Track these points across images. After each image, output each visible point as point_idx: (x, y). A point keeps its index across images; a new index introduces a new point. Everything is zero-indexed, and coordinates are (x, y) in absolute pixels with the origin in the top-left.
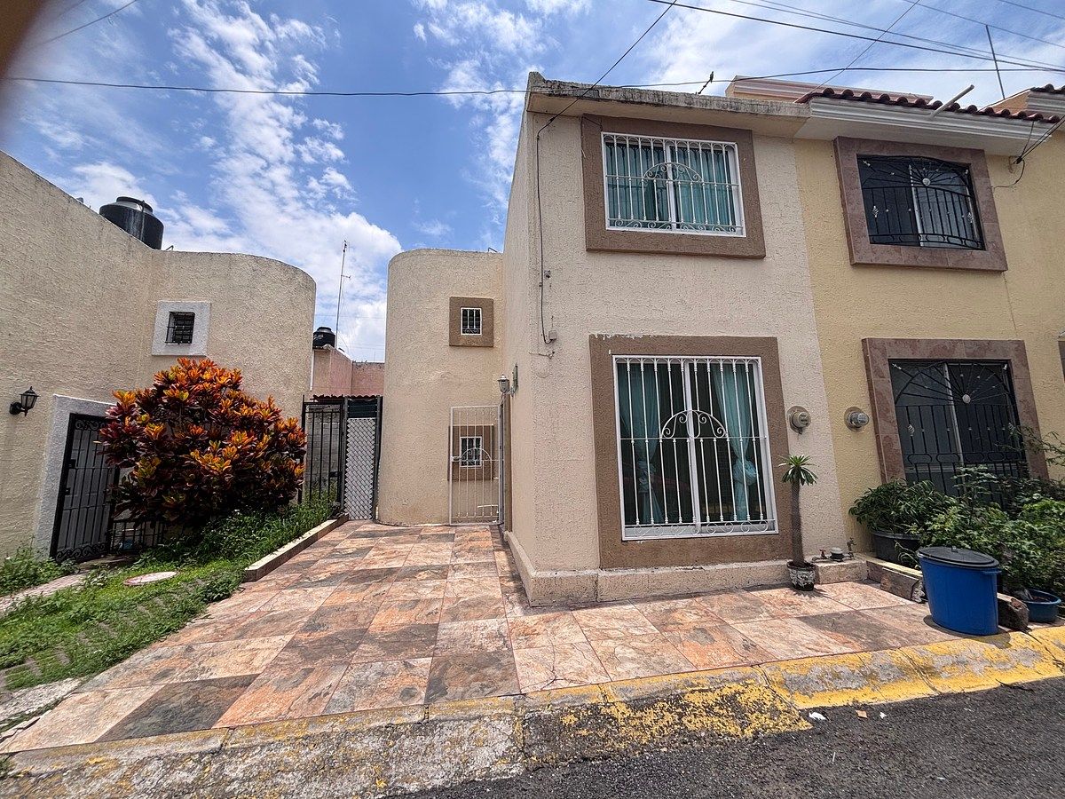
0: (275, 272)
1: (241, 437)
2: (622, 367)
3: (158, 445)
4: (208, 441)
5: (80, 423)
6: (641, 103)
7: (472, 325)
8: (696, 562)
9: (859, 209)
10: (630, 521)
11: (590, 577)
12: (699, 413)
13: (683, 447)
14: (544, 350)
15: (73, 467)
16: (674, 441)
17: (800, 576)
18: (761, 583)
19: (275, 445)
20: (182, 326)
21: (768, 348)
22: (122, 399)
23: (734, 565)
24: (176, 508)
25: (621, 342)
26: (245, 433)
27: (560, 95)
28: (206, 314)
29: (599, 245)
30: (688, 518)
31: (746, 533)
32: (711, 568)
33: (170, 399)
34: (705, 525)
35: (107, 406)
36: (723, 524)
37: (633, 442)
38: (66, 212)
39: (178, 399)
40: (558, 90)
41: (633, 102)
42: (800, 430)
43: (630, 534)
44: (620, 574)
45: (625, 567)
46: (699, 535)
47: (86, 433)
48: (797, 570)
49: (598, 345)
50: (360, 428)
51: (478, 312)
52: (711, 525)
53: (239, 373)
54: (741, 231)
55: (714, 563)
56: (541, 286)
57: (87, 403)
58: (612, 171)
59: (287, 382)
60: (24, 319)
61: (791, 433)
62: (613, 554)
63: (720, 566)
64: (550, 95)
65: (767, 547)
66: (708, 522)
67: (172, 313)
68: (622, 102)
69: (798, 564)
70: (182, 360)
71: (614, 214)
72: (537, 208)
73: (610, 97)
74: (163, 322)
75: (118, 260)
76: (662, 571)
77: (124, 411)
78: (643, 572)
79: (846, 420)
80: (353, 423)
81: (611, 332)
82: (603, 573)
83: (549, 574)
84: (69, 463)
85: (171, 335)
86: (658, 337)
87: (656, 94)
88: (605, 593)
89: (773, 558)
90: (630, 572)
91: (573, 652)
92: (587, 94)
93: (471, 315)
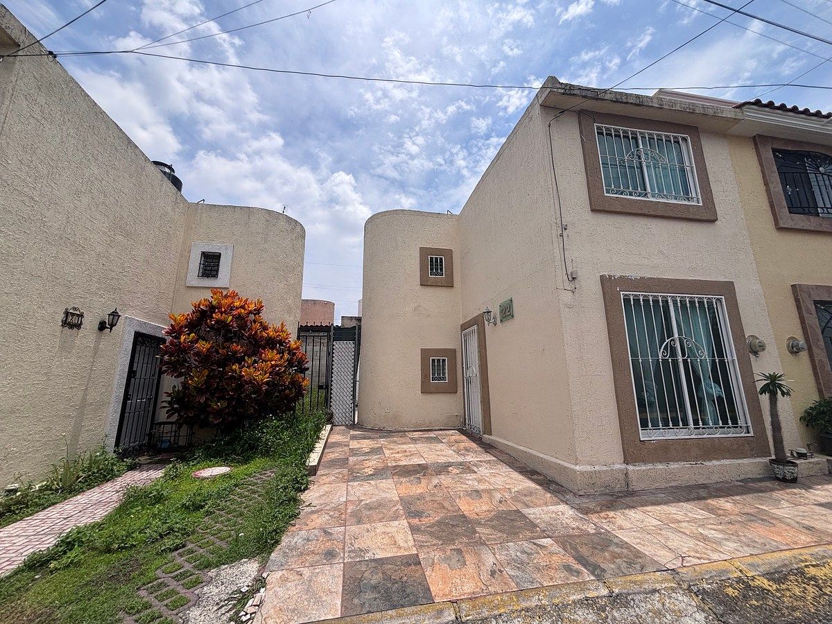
0: (282, 223)
1: (272, 355)
2: (627, 301)
3: (205, 359)
4: (244, 356)
5: (141, 339)
6: (627, 103)
7: (437, 269)
8: (696, 459)
9: (777, 187)
10: (644, 424)
11: (621, 470)
12: (685, 339)
13: (675, 363)
14: (568, 286)
15: (134, 377)
16: (670, 360)
17: (780, 470)
18: (748, 476)
19: (290, 363)
20: (210, 264)
21: (728, 289)
22: (175, 320)
23: (727, 462)
24: (218, 413)
25: (625, 282)
26: (274, 351)
27: (570, 94)
28: (230, 253)
29: (600, 207)
30: (686, 423)
31: (730, 435)
32: (708, 463)
33: (217, 321)
34: (699, 428)
35: (161, 328)
36: (712, 428)
37: (640, 361)
38: (143, 169)
39: (224, 322)
40: (569, 90)
41: (621, 102)
42: (755, 353)
43: (644, 435)
44: (644, 468)
45: (645, 462)
46: (696, 437)
47: (143, 348)
48: (784, 465)
49: (609, 283)
50: (343, 349)
51: (441, 259)
52: (703, 428)
53: (261, 302)
54: (696, 199)
55: (710, 460)
56: (562, 235)
57: (145, 323)
58: (603, 152)
59: (289, 311)
60: (112, 252)
61: (752, 357)
62: (633, 452)
63: (715, 462)
64: (563, 93)
65: (747, 447)
67: (203, 253)
68: (614, 101)
69: (780, 460)
70: (215, 291)
71: (608, 185)
73: (606, 98)
74: (195, 261)
75: (169, 209)
76: (674, 466)
77: (175, 331)
78: (660, 466)
79: (788, 346)
80: (337, 345)
81: (618, 274)
82: (631, 468)
83: (589, 468)
84: (131, 373)
85: (201, 271)
86: (651, 278)
87: (638, 96)
88: (636, 486)
89: (752, 456)
90: (649, 466)
92: (589, 94)
93: (436, 261)
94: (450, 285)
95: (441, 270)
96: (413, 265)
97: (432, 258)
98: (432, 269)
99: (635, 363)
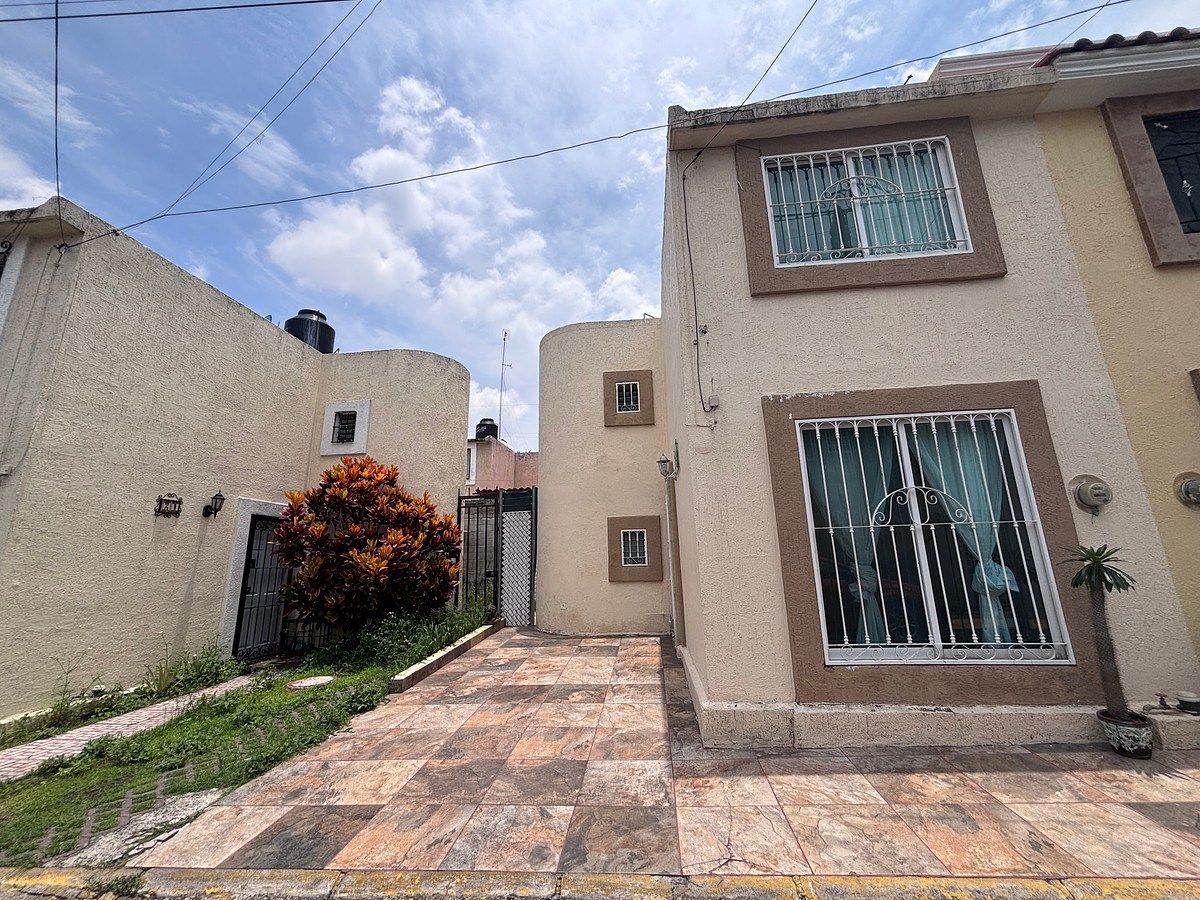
0: (429, 365)
1: (396, 536)
2: (808, 435)
3: (321, 542)
4: (365, 539)
5: (259, 523)
6: (809, 113)
7: (628, 402)
8: (940, 700)
10: (835, 638)
11: (784, 714)
12: (925, 490)
13: (905, 537)
14: (703, 419)
15: (253, 567)
16: (892, 529)
17: (1126, 733)
18: (1052, 740)
19: (430, 544)
20: (346, 426)
21: (1026, 396)
22: (293, 499)
23: (1004, 710)
24: (336, 609)
25: (804, 403)
26: (400, 531)
27: (706, 125)
28: (366, 411)
29: (766, 287)
30: (922, 636)
31: (1017, 662)
32: (964, 710)
33: (331, 497)
34: (950, 647)
35: (279, 506)
36: (978, 647)
37: (831, 532)
38: (251, 328)
39: (338, 498)
40: (704, 120)
41: (798, 115)
42: (1094, 510)
43: (835, 657)
44: (824, 711)
45: (832, 700)
46: (941, 662)
47: (265, 533)
48: (1117, 724)
49: (774, 409)
50: (515, 522)
51: (635, 386)
52: (958, 647)
53: (396, 469)
54: (964, 243)
55: (970, 704)
56: (696, 344)
57: (266, 504)
58: (777, 198)
59: (442, 475)
60: (216, 428)
61: (1080, 517)
62: (813, 682)
63: (980, 709)
64: (694, 127)
65: (1058, 684)
66: (953, 642)
67: (337, 413)
68: (784, 117)
69: (1116, 713)
70: (346, 458)
71: (783, 248)
72: (687, 256)
73: (768, 115)
74: (329, 423)
75: (293, 367)
76: (888, 710)
77: (294, 510)
78: (858, 710)
79: (1178, 493)
80: (508, 517)
81: (791, 392)
82: (801, 709)
83: (726, 706)
84: (250, 563)
85: (336, 436)
86: (856, 392)
87: (828, 98)
88: (806, 739)
89: (1069, 702)
90: (840, 709)
91: (757, 820)
92: (738, 117)
93: (628, 390)
94: (649, 422)
95: (636, 401)
96: (593, 398)
97: (620, 387)
98: (621, 402)
99: (821, 537)
